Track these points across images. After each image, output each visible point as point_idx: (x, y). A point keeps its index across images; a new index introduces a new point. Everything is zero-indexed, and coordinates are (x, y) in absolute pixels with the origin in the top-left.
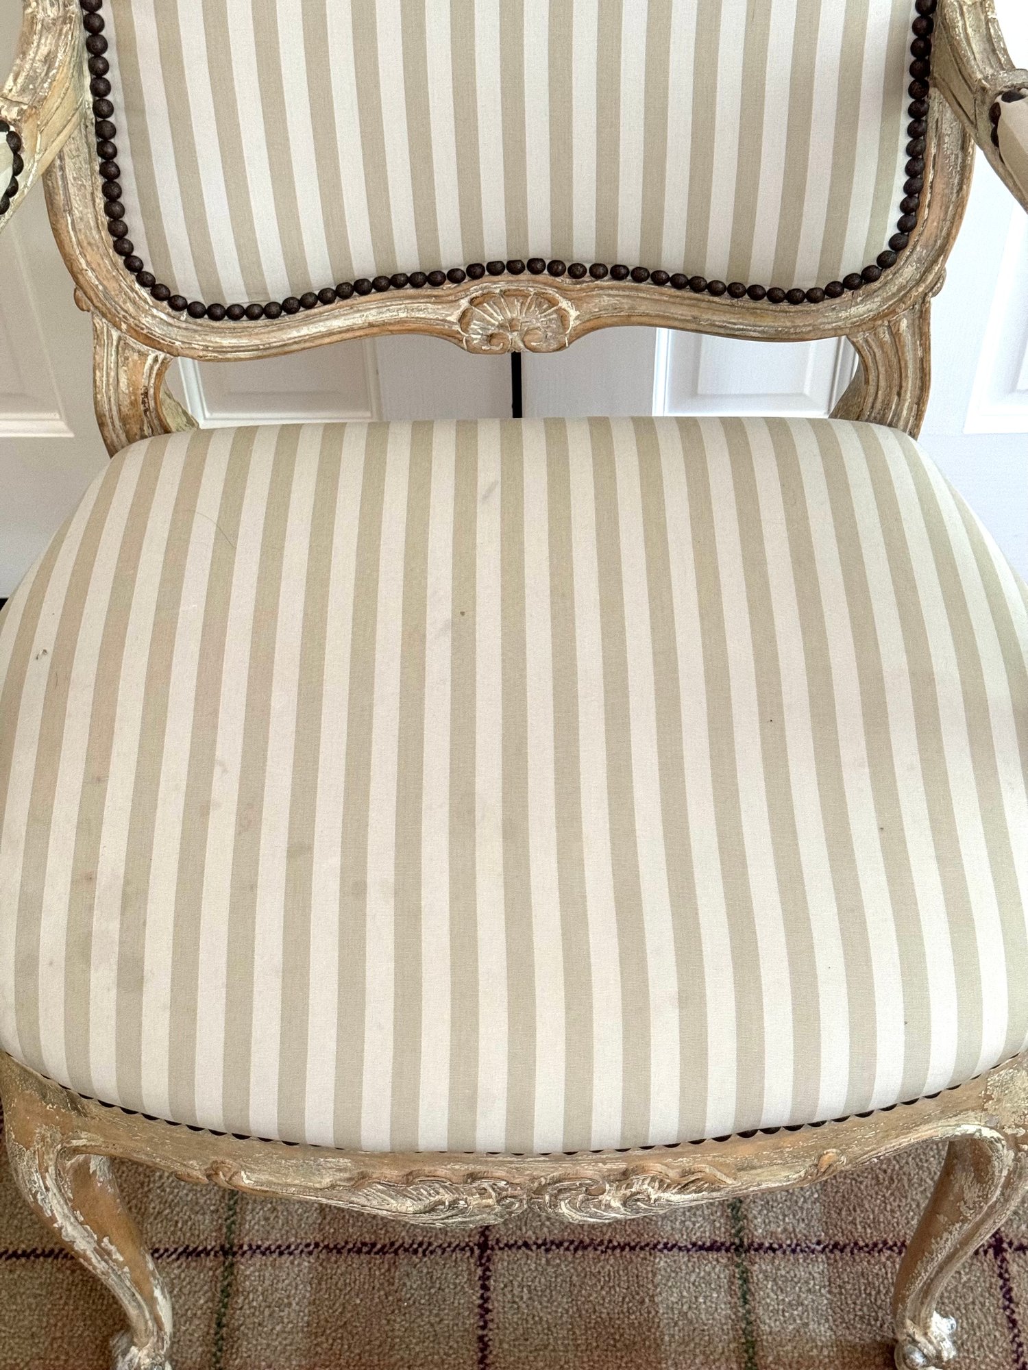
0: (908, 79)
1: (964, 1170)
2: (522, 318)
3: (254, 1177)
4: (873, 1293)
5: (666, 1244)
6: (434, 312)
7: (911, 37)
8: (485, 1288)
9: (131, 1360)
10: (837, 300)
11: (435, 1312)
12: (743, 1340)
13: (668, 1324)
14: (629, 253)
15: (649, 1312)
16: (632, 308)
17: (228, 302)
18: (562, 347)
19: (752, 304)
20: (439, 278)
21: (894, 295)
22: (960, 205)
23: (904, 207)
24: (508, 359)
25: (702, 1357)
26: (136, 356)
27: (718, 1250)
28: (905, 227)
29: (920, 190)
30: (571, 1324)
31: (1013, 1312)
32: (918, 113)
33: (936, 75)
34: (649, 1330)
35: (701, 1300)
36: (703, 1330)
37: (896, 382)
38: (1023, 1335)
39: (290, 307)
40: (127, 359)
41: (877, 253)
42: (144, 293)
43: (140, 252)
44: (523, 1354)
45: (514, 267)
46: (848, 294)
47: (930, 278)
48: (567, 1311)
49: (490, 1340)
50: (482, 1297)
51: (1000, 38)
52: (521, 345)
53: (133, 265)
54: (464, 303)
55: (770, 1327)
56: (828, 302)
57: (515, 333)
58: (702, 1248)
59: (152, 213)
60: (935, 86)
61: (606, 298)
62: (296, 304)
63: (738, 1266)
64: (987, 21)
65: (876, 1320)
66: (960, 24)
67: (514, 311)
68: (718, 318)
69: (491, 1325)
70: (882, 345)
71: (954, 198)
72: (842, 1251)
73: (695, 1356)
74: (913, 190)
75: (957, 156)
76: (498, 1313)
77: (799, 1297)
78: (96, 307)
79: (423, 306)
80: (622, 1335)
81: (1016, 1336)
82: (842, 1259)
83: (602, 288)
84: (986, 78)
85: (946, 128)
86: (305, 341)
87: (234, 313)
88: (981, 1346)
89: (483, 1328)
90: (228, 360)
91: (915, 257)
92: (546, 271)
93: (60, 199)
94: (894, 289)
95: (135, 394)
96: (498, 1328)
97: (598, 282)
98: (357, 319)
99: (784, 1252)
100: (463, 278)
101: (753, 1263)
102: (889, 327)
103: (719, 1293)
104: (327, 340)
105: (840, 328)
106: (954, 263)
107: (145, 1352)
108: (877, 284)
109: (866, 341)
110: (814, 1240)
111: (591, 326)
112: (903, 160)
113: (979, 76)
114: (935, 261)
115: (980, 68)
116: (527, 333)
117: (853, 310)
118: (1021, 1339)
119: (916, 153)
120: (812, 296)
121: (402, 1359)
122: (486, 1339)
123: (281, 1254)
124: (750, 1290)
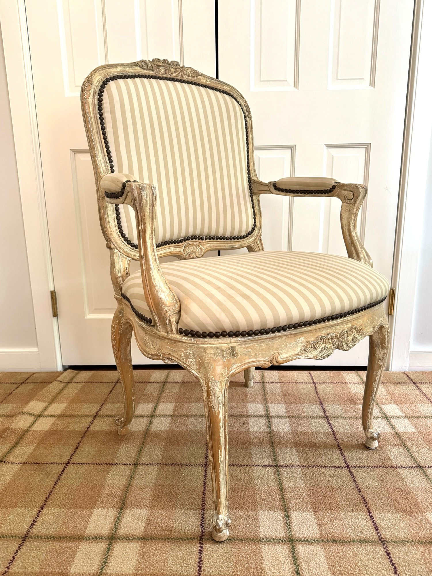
5: (256, 465)
8: (206, 472)
27: (271, 466)
50: (205, 474)
58: (266, 466)
63: (276, 469)
72: (305, 467)
99: (289, 467)
101: (280, 469)
103: (271, 474)
110: (297, 465)
118: (358, 484)
123: (150, 465)
124: (280, 474)
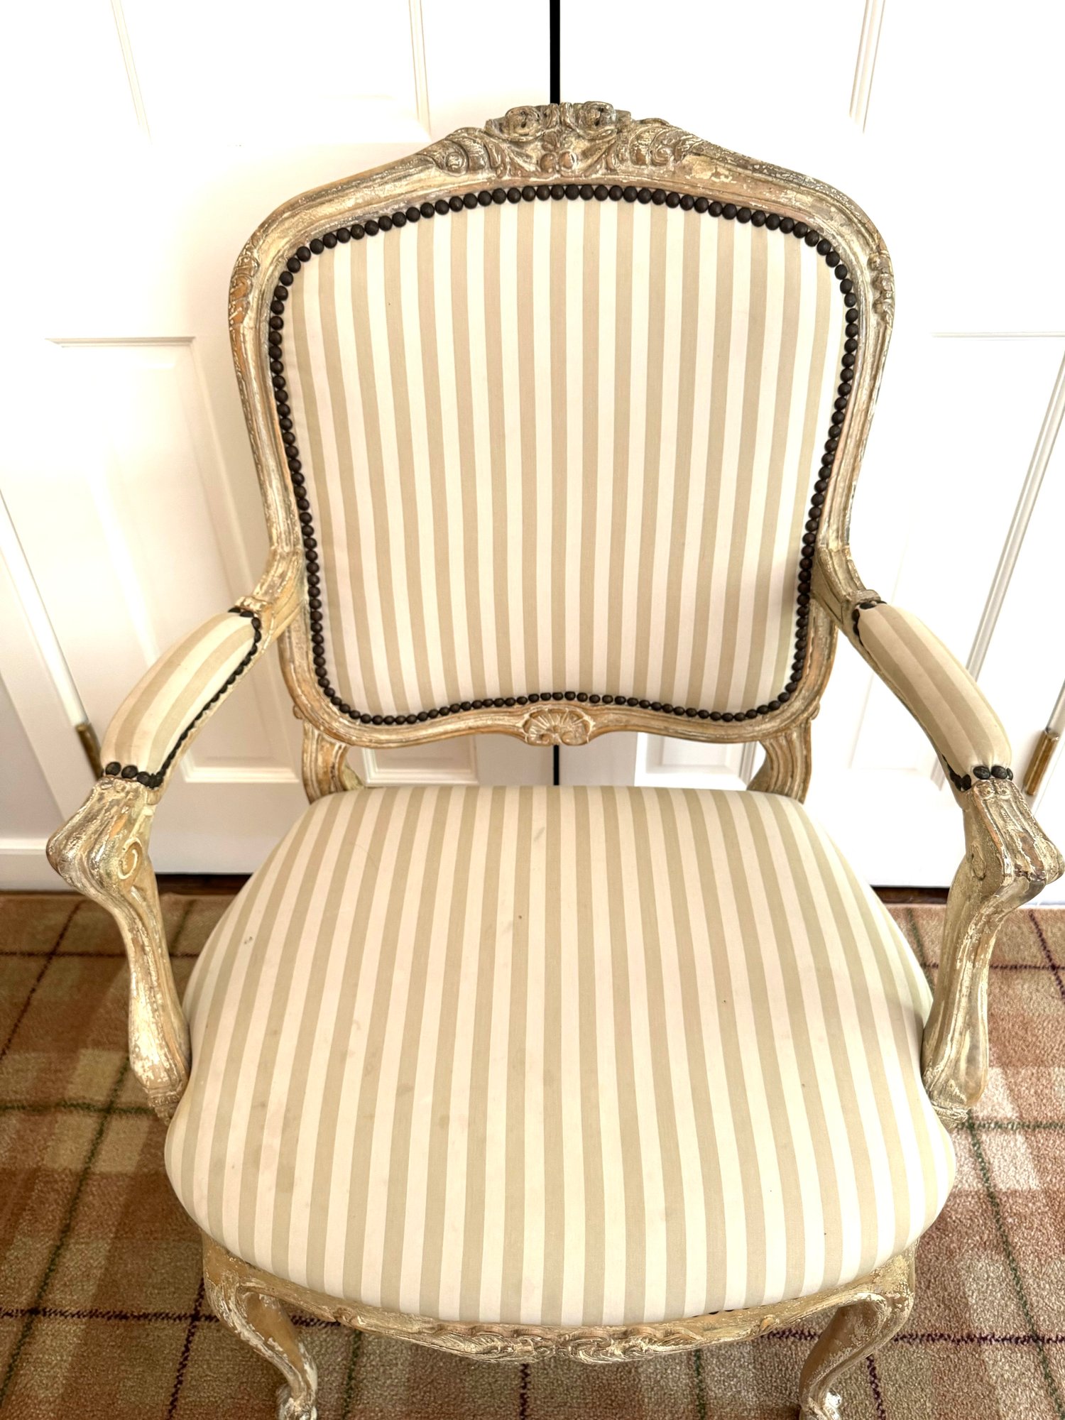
0: (797, 594)
1: (855, 1315)
2: (561, 725)
3: (367, 1321)
4: (784, 1369)
6: (509, 721)
7: (799, 570)
9: (289, 1408)
10: (754, 720)
11: (492, 1374)
12: (697, 1403)
13: (647, 1389)
14: (626, 688)
15: (634, 1380)
16: (627, 721)
17: (385, 714)
18: (585, 743)
19: (701, 721)
20: (512, 701)
21: (788, 718)
22: (829, 668)
23: (795, 667)
24: (551, 749)
25: (670, 1415)
26: (328, 745)
28: (795, 679)
29: (804, 658)
30: (583, 1387)
31: (877, 1386)
32: (803, 614)
33: (814, 592)
34: (634, 1394)
35: (669, 1372)
36: (671, 1395)
37: (790, 769)
38: (884, 1404)
39: (421, 717)
40: (322, 747)
41: (778, 693)
42: (335, 709)
43: (334, 685)
44: (550, 1409)
45: (556, 696)
46: (760, 717)
47: (811, 709)
48: (580, 1377)
49: (528, 1397)
51: (855, 571)
52: (560, 741)
53: (329, 693)
54: (527, 716)
55: (715, 1393)
56: (747, 722)
57: (557, 734)
59: (341, 664)
60: (814, 598)
61: (612, 715)
62: (425, 716)
64: (847, 561)
65: (786, 1390)
66: (830, 562)
67: (557, 721)
68: (680, 729)
69: (529, 1386)
70: (781, 747)
71: (825, 662)
73: (665, 1414)
74: (800, 657)
75: (827, 639)
76: (534, 1376)
77: (734, 1371)
78: (306, 717)
79: (501, 718)
80: (616, 1397)
81: (880, 1405)
82: (762, 1342)
83: (609, 709)
84: (849, 595)
85: (820, 622)
86: (431, 737)
87: (388, 721)
88: (857, 1412)
89: (524, 1387)
90: (383, 748)
91: (801, 696)
92: (576, 699)
93: (288, 654)
94: (789, 714)
95: (327, 767)
96: (534, 1388)
97: (607, 706)
98: (462, 725)
100: (526, 702)
102: (786, 737)
104: (443, 737)
105: (755, 736)
106: (825, 701)
107: (298, 1402)
108: (777, 712)
109: (771, 744)
111: (602, 731)
112: (794, 640)
113: (844, 593)
114: (813, 699)
115: (844, 589)
116: (564, 734)
117: (763, 726)
118: (884, 1407)
119: (802, 636)
120: (738, 718)
121: (469, 1409)
122: (526, 1396)
124: (701, 1365)
